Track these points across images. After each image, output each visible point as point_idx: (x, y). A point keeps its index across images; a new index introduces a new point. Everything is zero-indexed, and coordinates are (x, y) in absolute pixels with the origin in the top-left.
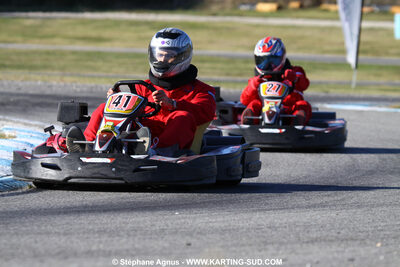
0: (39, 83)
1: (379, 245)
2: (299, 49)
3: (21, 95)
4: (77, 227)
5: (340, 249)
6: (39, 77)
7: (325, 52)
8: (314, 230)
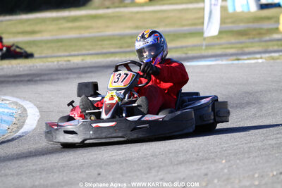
1: (224, 161)
5: (198, 167)
8: (181, 154)
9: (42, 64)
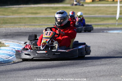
0: (17, 28)
2: (99, 14)
3: (12, 32)
4: (28, 74)
5: (109, 78)
6: (17, 26)
7: (108, 14)
8: (102, 72)
9: (39, 28)
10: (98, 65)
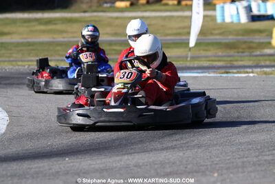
1: (216, 175)
8: (168, 166)
9: (11, 67)
10: (155, 150)
